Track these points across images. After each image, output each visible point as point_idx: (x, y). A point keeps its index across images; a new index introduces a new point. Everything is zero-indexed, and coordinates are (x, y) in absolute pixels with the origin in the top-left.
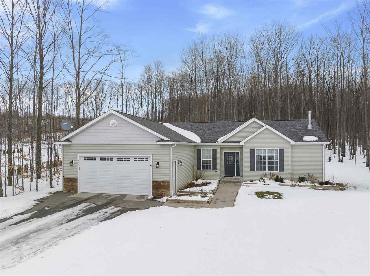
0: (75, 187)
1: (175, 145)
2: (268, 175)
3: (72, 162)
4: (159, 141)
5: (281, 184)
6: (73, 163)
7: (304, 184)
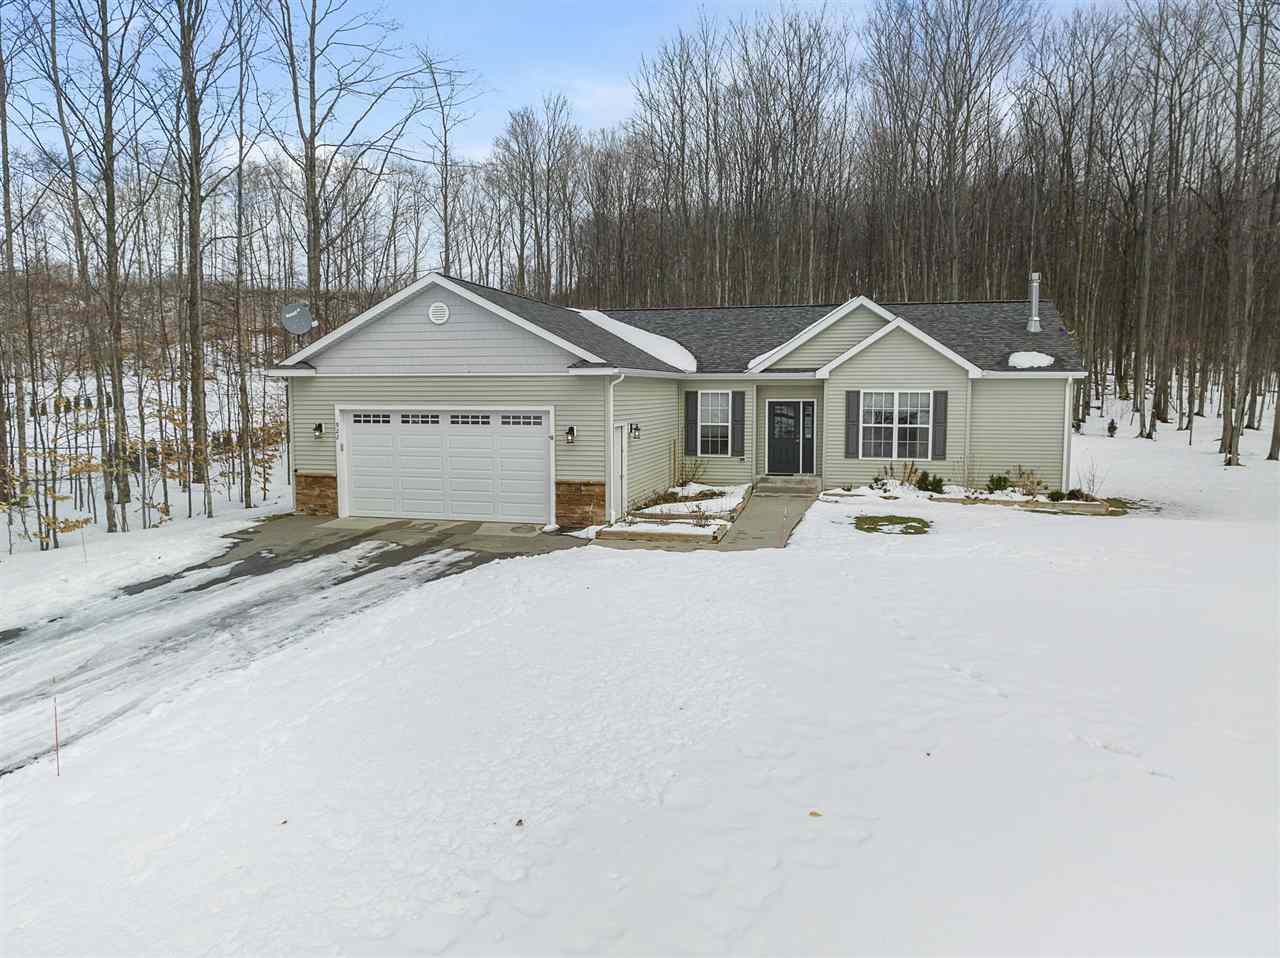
0: (330, 501)
1: (620, 377)
2: (898, 469)
3: (319, 428)
4: (574, 366)
5: (935, 495)
6: (321, 431)
7: (1005, 498)
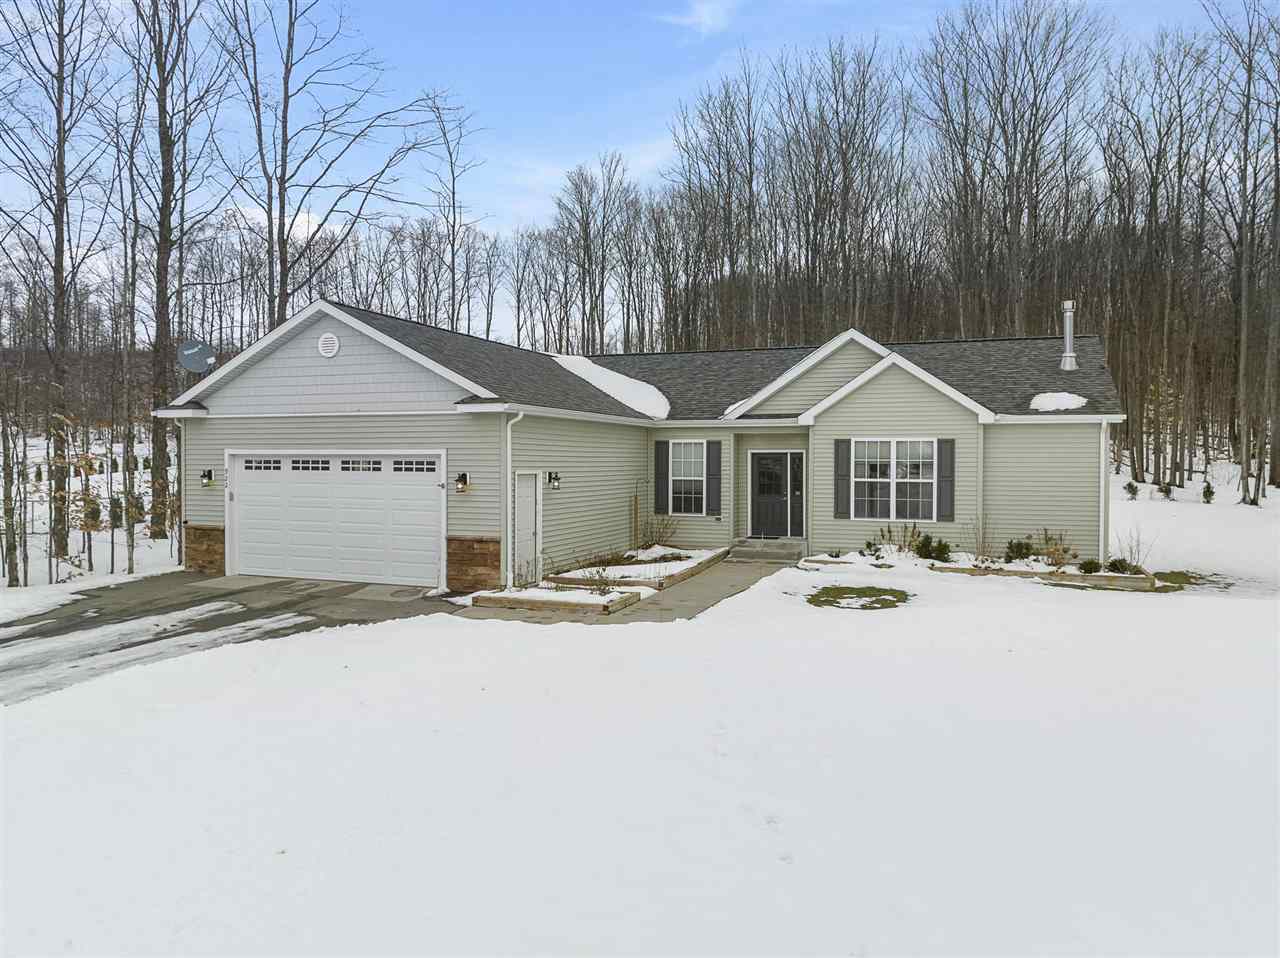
0: (217, 557)
1: (516, 415)
2: (897, 534)
3: (208, 475)
4: (463, 402)
5: (938, 564)
6: (210, 478)
7: (1024, 569)
